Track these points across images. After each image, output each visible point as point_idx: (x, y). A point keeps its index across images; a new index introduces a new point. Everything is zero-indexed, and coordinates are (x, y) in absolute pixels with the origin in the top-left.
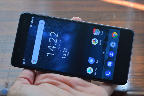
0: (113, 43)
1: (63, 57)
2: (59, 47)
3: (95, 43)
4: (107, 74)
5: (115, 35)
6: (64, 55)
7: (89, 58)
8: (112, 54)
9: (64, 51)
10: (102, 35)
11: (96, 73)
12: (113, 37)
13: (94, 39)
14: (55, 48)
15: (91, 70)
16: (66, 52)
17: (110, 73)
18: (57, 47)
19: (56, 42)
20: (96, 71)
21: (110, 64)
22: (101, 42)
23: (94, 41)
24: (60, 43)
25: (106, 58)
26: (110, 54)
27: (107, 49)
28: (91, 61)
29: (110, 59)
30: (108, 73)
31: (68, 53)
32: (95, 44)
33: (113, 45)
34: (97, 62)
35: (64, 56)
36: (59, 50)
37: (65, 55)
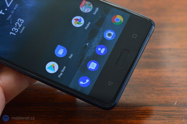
0: (109, 32)
1: (11, 33)
2: (11, 14)
3: (78, 23)
4: (81, 83)
5: (118, 20)
6: (14, 29)
7: (59, 46)
8: (103, 51)
9: (17, 24)
10: (95, 13)
11: (61, 74)
12: (114, 23)
13: (78, 17)
14: (3, 14)
15: (54, 67)
16: (20, 26)
17: (87, 81)
18: (7, 13)
19: (8, 6)
20: (63, 71)
21: (93, 66)
22: (88, 25)
23: (77, 20)
24: (15, 9)
25: (89, 54)
26: (99, 49)
27: (97, 39)
28: (60, 52)
29: (96, 57)
30: (84, 81)
31: (23, 29)
32: (78, 26)
33: (109, 35)
34: (70, 57)
35: (14, 32)
36: (10, 19)
37: (16, 30)
